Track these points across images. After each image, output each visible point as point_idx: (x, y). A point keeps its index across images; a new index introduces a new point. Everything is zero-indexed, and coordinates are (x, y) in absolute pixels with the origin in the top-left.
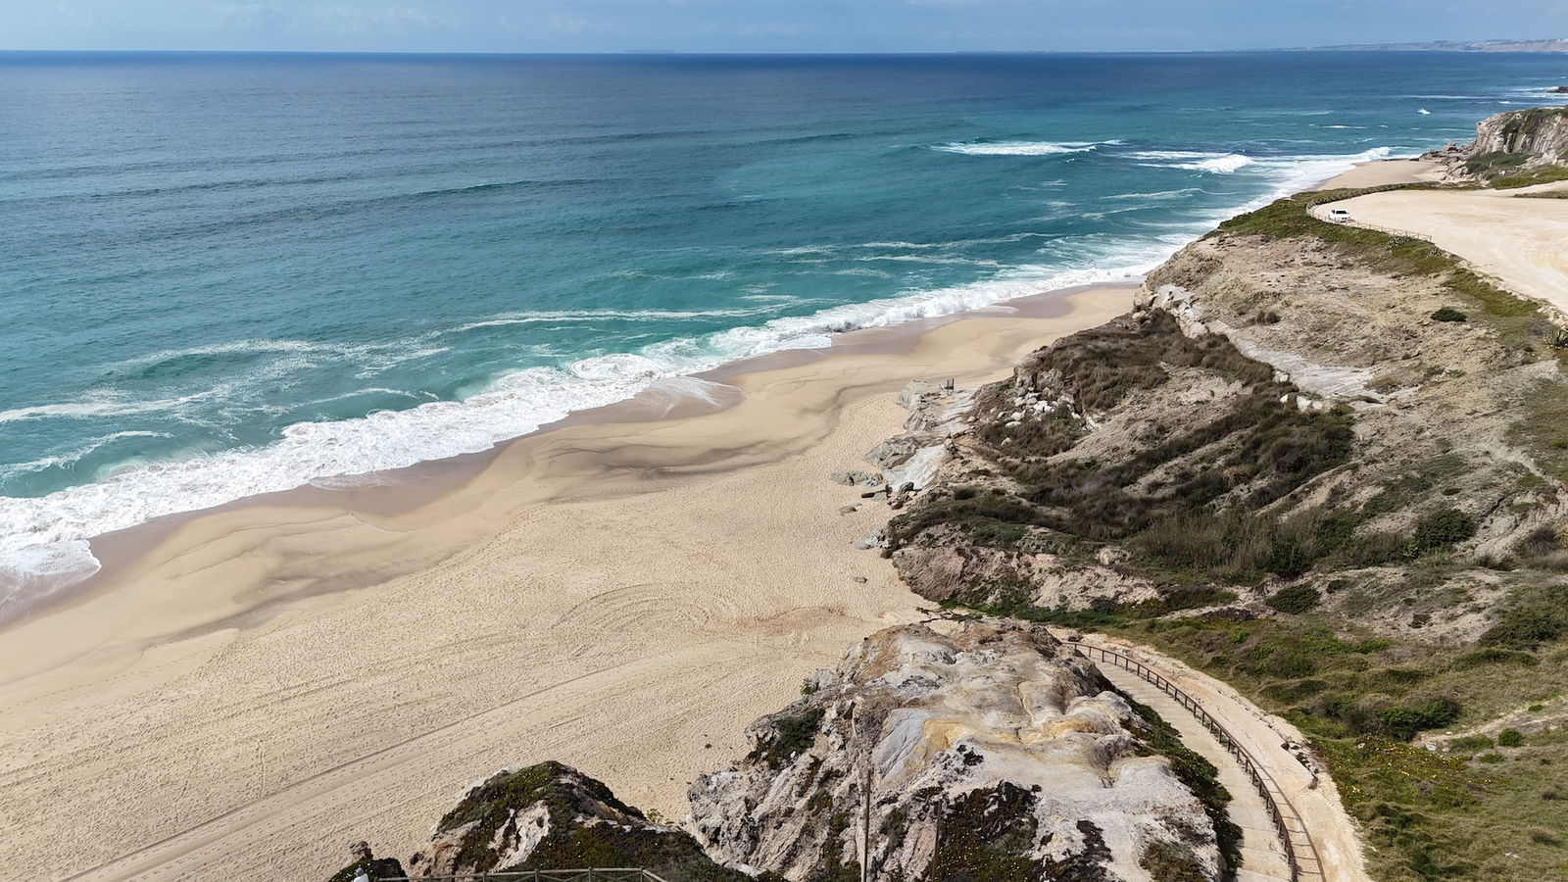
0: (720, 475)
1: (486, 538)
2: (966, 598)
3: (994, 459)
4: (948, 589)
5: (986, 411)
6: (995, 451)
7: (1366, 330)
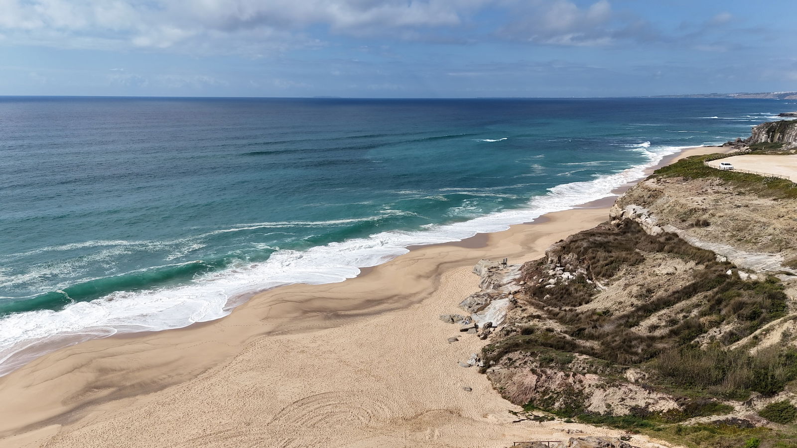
0: (372, 316)
1: (228, 359)
2: (540, 404)
3: (542, 308)
4: (527, 397)
5: (531, 278)
6: (541, 303)
7: (770, 230)
